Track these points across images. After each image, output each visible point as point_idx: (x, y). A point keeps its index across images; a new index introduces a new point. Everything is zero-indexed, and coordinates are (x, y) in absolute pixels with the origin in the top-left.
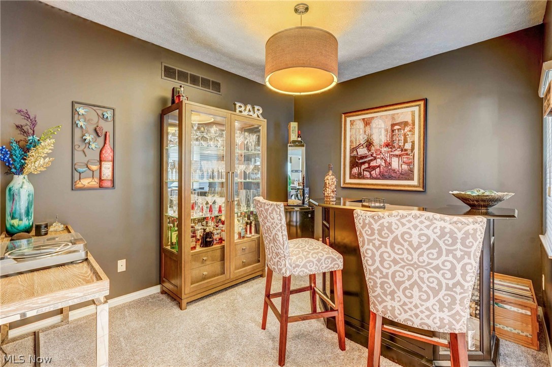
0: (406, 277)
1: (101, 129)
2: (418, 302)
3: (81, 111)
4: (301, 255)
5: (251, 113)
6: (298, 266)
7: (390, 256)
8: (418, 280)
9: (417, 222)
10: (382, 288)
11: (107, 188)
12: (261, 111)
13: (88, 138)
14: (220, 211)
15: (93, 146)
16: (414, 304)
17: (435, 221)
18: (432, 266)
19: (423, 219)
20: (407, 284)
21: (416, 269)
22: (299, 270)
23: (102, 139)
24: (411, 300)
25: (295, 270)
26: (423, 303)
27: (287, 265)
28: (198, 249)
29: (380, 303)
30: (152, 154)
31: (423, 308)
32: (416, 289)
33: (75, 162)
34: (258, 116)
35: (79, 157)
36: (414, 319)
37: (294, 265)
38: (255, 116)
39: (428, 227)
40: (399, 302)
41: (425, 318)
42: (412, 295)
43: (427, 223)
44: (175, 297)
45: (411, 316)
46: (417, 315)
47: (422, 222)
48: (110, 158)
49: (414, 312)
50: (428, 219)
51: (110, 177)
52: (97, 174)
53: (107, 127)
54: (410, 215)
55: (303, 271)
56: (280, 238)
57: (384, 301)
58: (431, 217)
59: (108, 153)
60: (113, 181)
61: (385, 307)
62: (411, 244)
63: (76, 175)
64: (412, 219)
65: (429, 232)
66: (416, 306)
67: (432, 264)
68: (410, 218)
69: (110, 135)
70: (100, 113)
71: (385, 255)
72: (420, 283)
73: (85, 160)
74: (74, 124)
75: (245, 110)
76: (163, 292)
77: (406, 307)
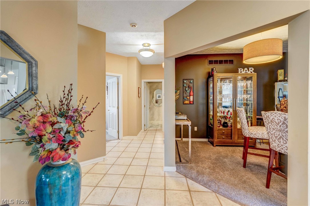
0: (278, 135)
1: (190, 86)
2: (283, 144)
3: (185, 82)
4: (255, 130)
5: (247, 71)
6: (252, 134)
7: (272, 127)
8: (282, 136)
9: (276, 115)
10: (272, 139)
11: (192, 104)
12: (253, 69)
13: (187, 89)
14: (231, 114)
15: (188, 91)
16: (281, 144)
17: (282, 115)
18: (285, 131)
19: (278, 114)
20: (278, 137)
21: (280, 132)
22: (253, 135)
23: (190, 89)
24: (280, 143)
25: (251, 135)
26: (284, 144)
27: (247, 132)
28: (221, 127)
29: (272, 144)
30: (205, 92)
31: (284, 146)
32: (281, 139)
33: (184, 96)
34: (251, 72)
35: (185, 95)
36: (282, 150)
37: (250, 133)
38: (250, 72)
39: (279, 116)
40: (277, 144)
41: (285, 150)
42: (280, 141)
43: (279, 115)
44: (212, 143)
45: (280, 149)
46: (282, 149)
47: (277, 115)
48: (192, 95)
49: (281, 147)
50: (279, 114)
51: (192, 101)
52: (189, 100)
53: (191, 85)
54: (273, 112)
55: (255, 136)
56: (244, 122)
57: (273, 144)
58: (280, 113)
59: (192, 94)
60: (193, 102)
61: (273, 146)
62: (276, 122)
63: (184, 100)
64: (274, 114)
65: (280, 118)
66: (282, 145)
67: (285, 130)
68: (274, 113)
69: (192, 87)
70: (189, 81)
71: (270, 127)
72: (283, 137)
73: (186, 96)
74: (183, 86)
75: (243, 71)
76: (209, 141)
77: (279, 146)
